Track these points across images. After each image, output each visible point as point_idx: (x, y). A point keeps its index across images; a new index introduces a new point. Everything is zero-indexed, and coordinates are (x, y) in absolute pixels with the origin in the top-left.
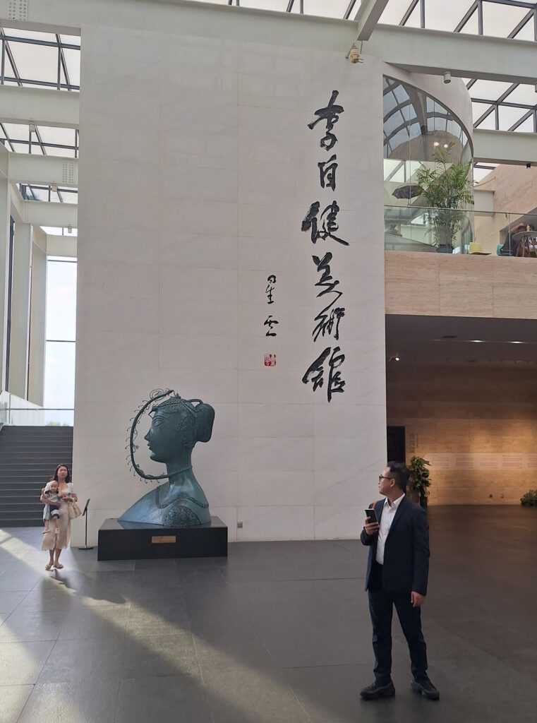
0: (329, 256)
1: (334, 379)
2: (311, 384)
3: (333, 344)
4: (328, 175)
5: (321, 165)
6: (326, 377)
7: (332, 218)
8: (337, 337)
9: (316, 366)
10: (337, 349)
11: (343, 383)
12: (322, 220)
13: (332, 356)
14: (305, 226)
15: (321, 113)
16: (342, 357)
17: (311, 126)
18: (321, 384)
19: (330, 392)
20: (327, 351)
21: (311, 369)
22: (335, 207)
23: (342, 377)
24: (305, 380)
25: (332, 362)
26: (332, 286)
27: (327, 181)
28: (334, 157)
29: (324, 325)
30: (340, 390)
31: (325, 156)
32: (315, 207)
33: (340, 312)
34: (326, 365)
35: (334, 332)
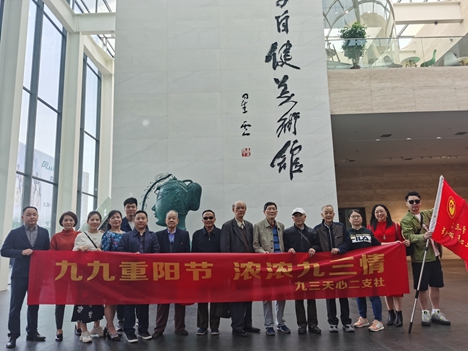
0: (286, 77)
1: (294, 163)
2: (277, 167)
3: (292, 138)
4: (283, 24)
5: (277, 18)
6: (288, 162)
7: (287, 52)
8: (295, 133)
9: (280, 154)
10: (296, 141)
11: (301, 166)
12: (279, 55)
13: (293, 147)
14: (268, 59)
16: (300, 147)
18: (285, 167)
19: (291, 173)
20: (288, 143)
21: (277, 157)
22: (289, 44)
23: (300, 162)
24: (272, 165)
25: (292, 151)
26: (289, 98)
27: (282, 28)
28: (287, 12)
29: (285, 125)
30: (299, 171)
31: (280, 11)
32: (274, 46)
33: (296, 116)
34: (287, 153)
35: (292, 130)
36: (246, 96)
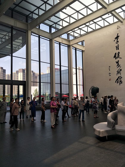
0: (118, 61)
1: (121, 81)
2: (117, 83)
3: (120, 75)
4: (117, 48)
5: (116, 47)
6: (119, 81)
7: (118, 55)
8: (121, 74)
9: (117, 79)
10: (121, 76)
11: (122, 82)
12: (117, 55)
13: (120, 78)
14: (114, 57)
15: (116, 38)
16: (122, 78)
17: (114, 41)
18: (118, 82)
19: (120, 84)
20: (119, 77)
21: (117, 80)
22: (119, 53)
23: (122, 81)
24: (116, 82)
25: (120, 79)
26: (119, 66)
27: (117, 49)
28: (118, 44)
29: (118, 72)
30: (122, 83)
31: (117, 45)
32: (116, 54)
33: (121, 70)
34: (119, 79)
35: (120, 73)
36: (110, 67)
